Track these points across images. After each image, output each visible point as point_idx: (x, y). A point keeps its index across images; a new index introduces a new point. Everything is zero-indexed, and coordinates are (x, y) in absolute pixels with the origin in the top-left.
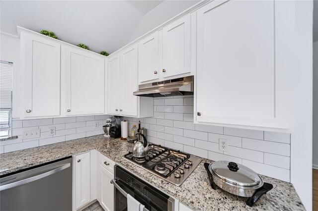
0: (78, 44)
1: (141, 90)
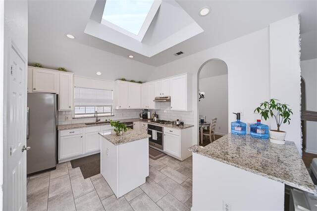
0: (131, 80)
1: (156, 100)
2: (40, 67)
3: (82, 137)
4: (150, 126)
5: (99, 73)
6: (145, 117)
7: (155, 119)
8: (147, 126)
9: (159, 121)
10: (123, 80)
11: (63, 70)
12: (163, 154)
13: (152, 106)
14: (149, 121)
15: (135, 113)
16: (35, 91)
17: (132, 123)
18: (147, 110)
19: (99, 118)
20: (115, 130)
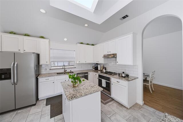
0: (87, 43)
1: (104, 56)
2: (28, 36)
3: (53, 83)
4: (100, 76)
5: (65, 39)
6: (96, 69)
7: (104, 71)
8: (98, 76)
9: (106, 73)
10: (82, 43)
11: (42, 37)
12: (111, 99)
13: (101, 61)
14: (99, 72)
15: (90, 66)
16: (24, 52)
17: (87, 73)
18: (98, 64)
19: (66, 69)
20: (72, 81)
